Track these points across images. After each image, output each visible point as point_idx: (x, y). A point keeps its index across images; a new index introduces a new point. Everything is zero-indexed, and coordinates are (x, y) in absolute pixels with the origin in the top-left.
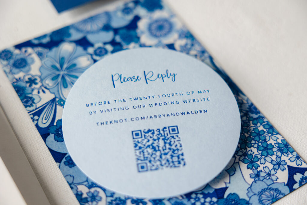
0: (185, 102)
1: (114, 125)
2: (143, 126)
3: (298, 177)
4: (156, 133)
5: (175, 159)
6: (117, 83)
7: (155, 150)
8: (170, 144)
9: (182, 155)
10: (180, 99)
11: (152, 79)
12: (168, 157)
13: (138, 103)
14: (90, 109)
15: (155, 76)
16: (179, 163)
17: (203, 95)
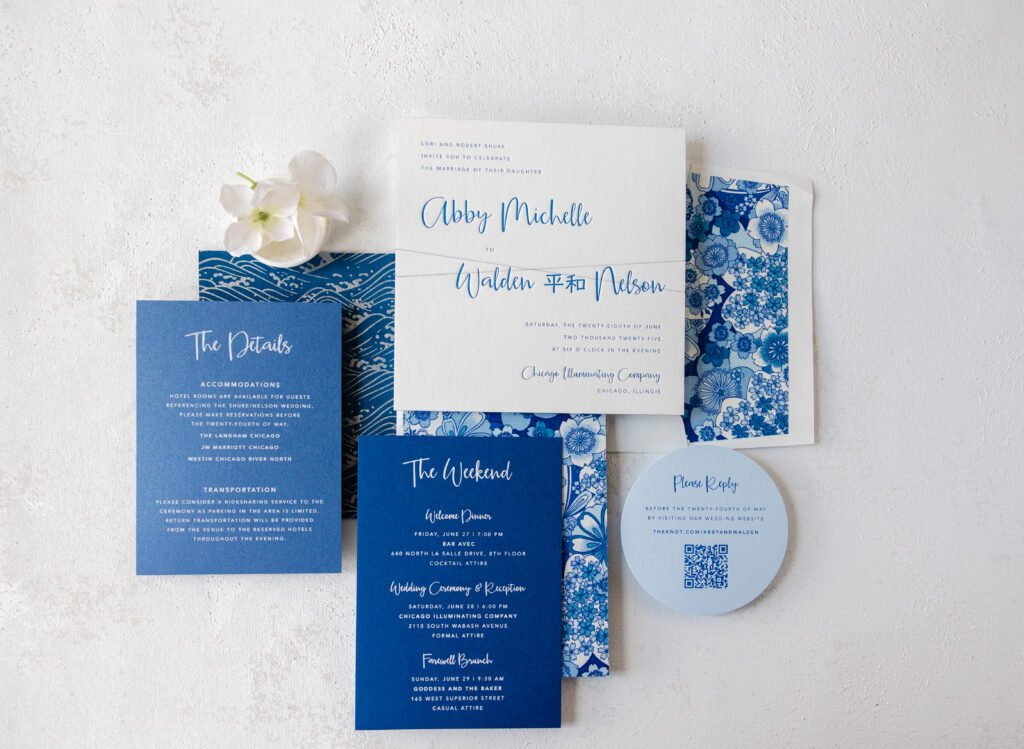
0: (739, 519)
1: (670, 534)
2: (696, 540)
3: (593, 668)
4: (707, 550)
5: (719, 580)
6: (678, 487)
7: (703, 568)
8: (718, 565)
9: (726, 576)
10: (735, 514)
11: (713, 487)
12: (714, 577)
13: (696, 514)
14: (649, 513)
15: (717, 483)
16: (722, 584)
17: (759, 514)
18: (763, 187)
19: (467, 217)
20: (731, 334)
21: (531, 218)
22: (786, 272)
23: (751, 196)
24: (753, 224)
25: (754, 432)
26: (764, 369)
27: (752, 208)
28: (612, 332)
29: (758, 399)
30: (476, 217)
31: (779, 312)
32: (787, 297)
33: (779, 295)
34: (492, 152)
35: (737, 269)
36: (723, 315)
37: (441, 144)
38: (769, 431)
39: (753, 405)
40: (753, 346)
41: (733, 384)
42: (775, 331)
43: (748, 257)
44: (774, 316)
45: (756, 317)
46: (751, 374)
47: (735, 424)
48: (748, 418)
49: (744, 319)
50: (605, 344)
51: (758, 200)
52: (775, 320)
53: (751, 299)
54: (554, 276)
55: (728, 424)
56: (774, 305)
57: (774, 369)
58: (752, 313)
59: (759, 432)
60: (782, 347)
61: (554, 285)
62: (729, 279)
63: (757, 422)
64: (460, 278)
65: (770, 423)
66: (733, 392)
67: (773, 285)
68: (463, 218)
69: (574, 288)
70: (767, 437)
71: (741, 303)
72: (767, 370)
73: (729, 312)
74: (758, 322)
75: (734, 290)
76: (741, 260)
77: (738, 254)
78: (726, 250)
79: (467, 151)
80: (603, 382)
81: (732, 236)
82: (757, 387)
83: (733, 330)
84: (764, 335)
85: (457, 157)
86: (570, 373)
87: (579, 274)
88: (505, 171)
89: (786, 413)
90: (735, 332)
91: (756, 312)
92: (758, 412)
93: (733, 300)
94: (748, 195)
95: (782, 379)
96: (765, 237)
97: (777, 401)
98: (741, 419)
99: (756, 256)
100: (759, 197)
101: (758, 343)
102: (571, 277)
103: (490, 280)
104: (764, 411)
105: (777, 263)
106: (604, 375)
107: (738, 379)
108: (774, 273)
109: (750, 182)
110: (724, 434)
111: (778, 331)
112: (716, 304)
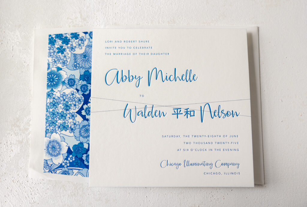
18: (58, 172)
19: (129, 79)
20: (79, 88)
21: (164, 78)
22: (46, 123)
23: (65, 166)
24: (64, 150)
25: (68, 36)
26: (61, 69)
27: (65, 159)
28: (211, 140)
29: (65, 53)
30: (134, 79)
31: (52, 100)
32: (47, 109)
33: (51, 110)
34: (143, 45)
35: (75, 124)
36: (83, 98)
37: (116, 42)
38: (59, 36)
39: (68, 50)
40: (66, 82)
41: (79, 61)
42: (54, 90)
43: (68, 131)
44: (54, 98)
45: (65, 97)
46: (68, 67)
47: (78, 40)
48: (70, 43)
49: (71, 96)
50: (207, 147)
51: (61, 164)
52: (54, 96)
53: (67, 107)
54: (177, 109)
55: (82, 40)
56: (54, 104)
57: (55, 69)
58: (67, 100)
59: (65, 36)
60: (50, 81)
61: (177, 114)
62: (79, 119)
63: (66, 41)
64: (126, 112)
65: (58, 40)
66: (79, 57)
67: (54, 116)
68: (127, 79)
69: (189, 116)
70: (60, 33)
71: (73, 105)
72: (59, 69)
73: (80, 100)
74: (64, 95)
75: (76, 113)
76: (72, 129)
77: (74, 133)
78: (81, 135)
79: (130, 45)
80: (207, 169)
81: (77, 143)
82: (65, 59)
83: (78, 90)
84: (60, 87)
85: (124, 48)
86: (187, 164)
87: (191, 108)
88: (150, 54)
89: (50, 46)
90: (77, 89)
91: (64, 100)
92: (65, 46)
93: (77, 107)
94: (67, 167)
95: (51, 64)
96: (58, 143)
97: (54, 52)
98: (74, 42)
99: (63, 132)
100: (61, 166)
101: (64, 83)
102: (187, 109)
103: (142, 113)
104: (62, 47)
105: (51, 128)
106: (207, 164)
107: (75, 64)
108: (53, 123)
109: (66, 174)
110: (84, 35)
111: (52, 90)
112: (87, 105)
